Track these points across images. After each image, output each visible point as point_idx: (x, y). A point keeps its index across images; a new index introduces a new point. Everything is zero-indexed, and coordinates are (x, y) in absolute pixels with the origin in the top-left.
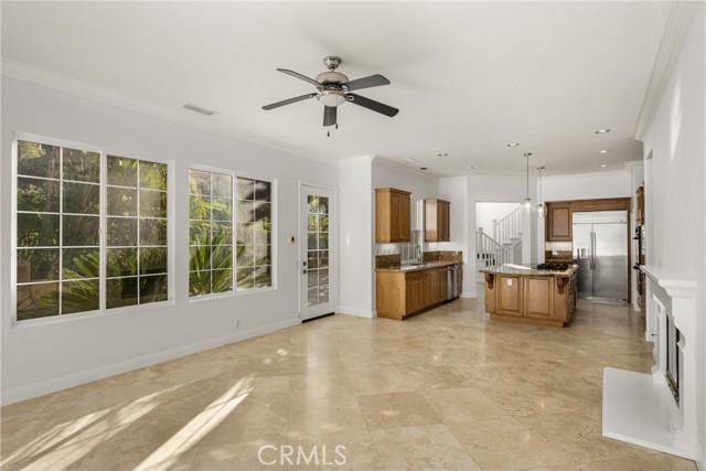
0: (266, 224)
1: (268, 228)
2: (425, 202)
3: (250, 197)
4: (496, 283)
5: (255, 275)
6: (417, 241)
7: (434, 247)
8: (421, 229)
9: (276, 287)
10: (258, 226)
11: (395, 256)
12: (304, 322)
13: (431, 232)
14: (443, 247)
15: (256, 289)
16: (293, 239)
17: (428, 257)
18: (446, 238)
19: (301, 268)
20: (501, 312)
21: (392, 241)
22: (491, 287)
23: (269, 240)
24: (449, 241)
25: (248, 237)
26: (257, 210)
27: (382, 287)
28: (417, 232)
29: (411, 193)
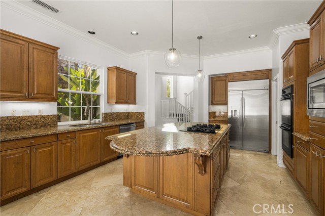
2: (108, 69)
18: (129, 101)
24: (136, 104)
29: (58, 48)
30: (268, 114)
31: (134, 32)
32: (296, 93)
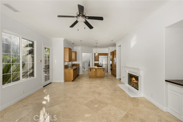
0: (32, 56)
1: (33, 57)
3: (27, 46)
5: (28, 73)
9: (36, 77)
10: (30, 56)
12: (44, 87)
13: (74, 59)
15: (29, 79)
16: (41, 61)
19: (43, 70)
20: (93, 76)
22: (90, 71)
23: (33, 61)
25: (26, 60)
26: (29, 51)
27: (66, 74)
30: (107, 63)
32: (112, 60)
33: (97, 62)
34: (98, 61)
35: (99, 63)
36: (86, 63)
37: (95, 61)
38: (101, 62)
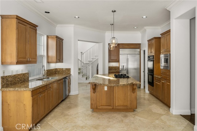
2: (48, 37)
4: (98, 89)
6: (42, 62)
7: (53, 66)
8: (45, 54)
11: (24, 74)
13: (52, 57)
14: (59, 66)
17: (50, 73)
18: (61, 60)
20: (101, 107)
21: (18, 63)
22: (94, 93)
24: (62, 62)
28: (42, 56)
29: (37, 26)
30: (139, 67)
31: (77, 17)
32: (155, 59)
33: (114, 64)
34: (118, 61)
35: (119, 68)
36: (90, 67)
37: (109, 62)
38: (125, 65)
